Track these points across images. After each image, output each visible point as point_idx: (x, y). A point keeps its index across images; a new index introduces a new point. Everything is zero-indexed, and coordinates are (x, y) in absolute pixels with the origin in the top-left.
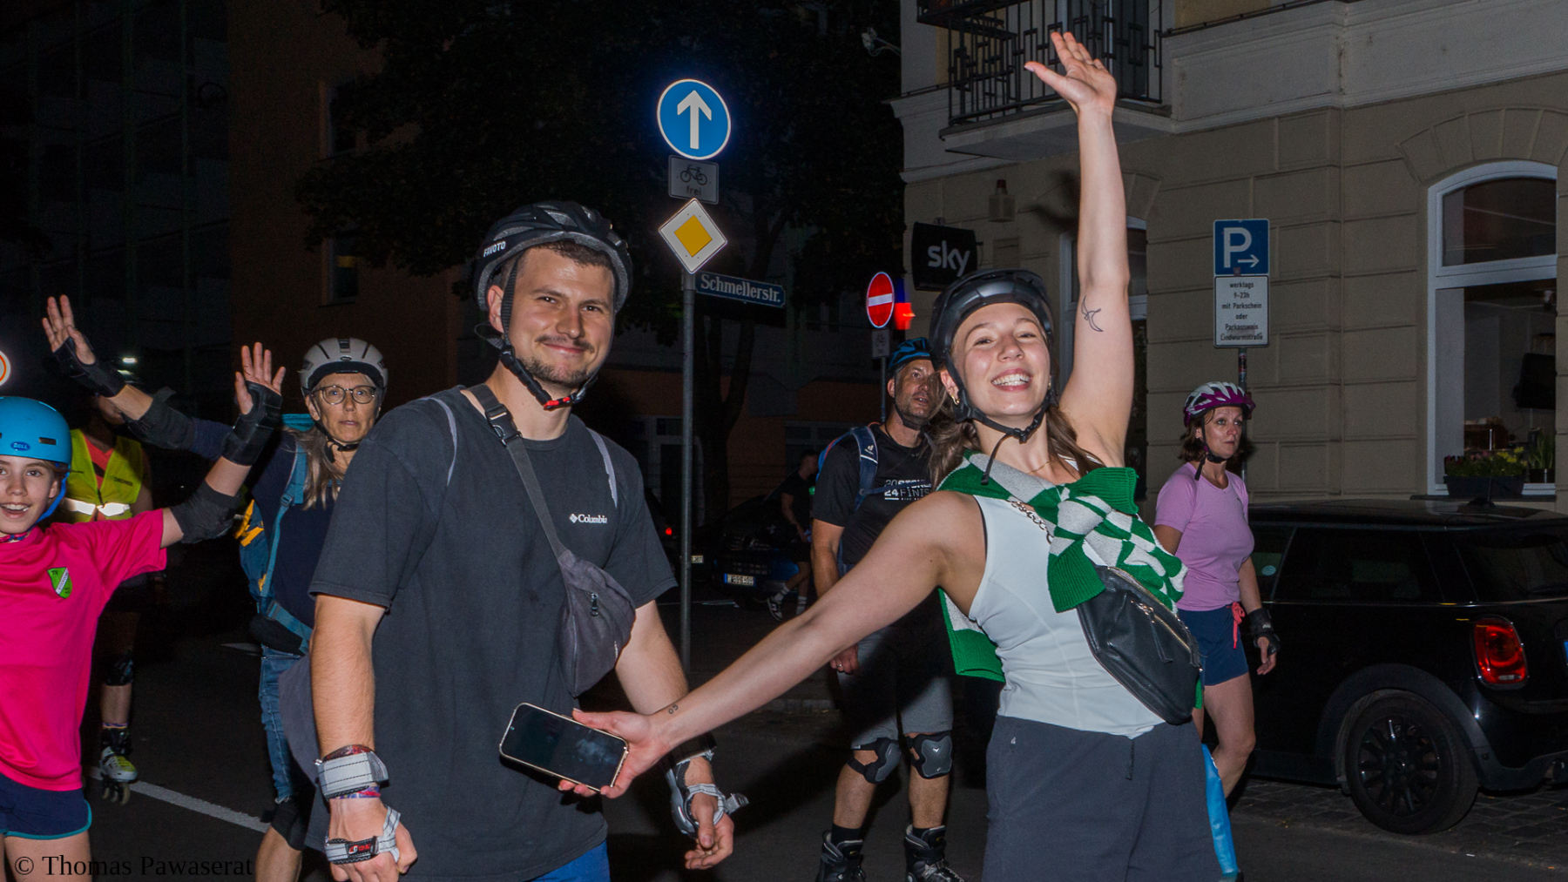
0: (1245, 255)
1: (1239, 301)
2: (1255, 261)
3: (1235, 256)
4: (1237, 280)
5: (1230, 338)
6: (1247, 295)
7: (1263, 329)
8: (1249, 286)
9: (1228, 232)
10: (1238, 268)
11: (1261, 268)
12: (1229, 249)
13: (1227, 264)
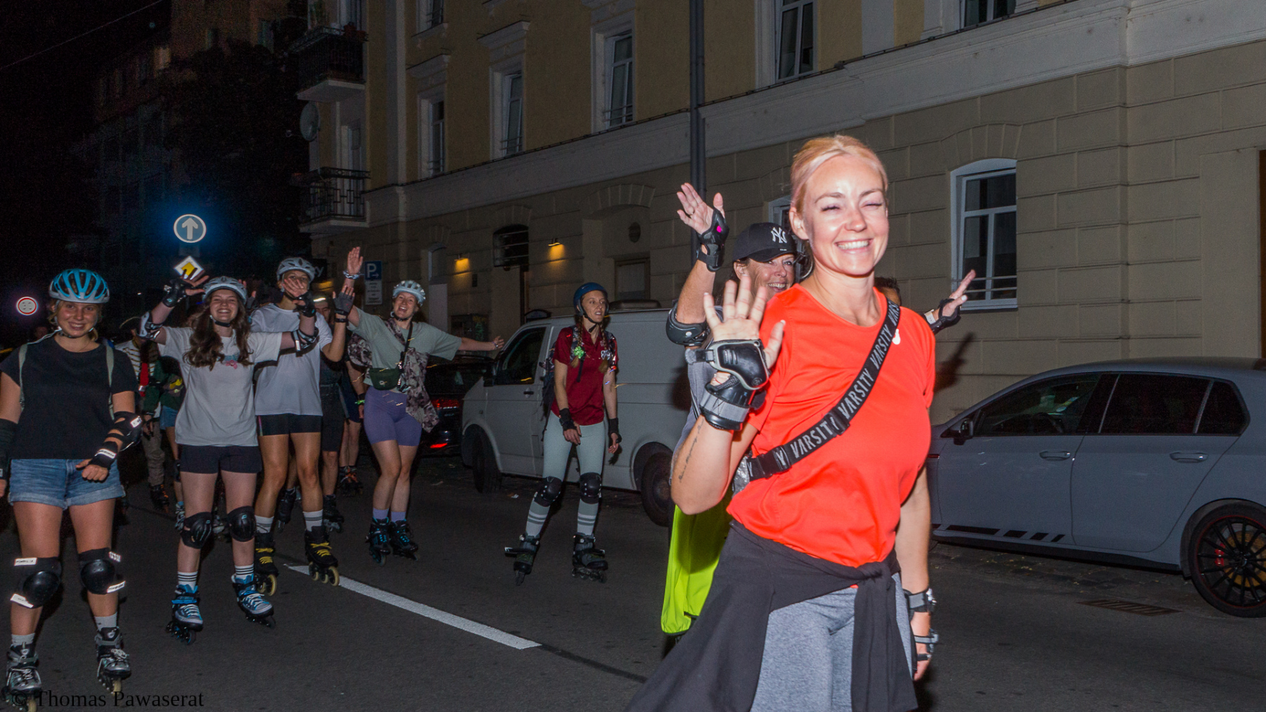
0: (374, 273)
1: (373, 289)
2: (377, 275)
3: (371, 274)
4: (372, 282)
5: (370, 302)
6: (375, 287)
7: (380, 299)
8: (376, 284)
9: (369, 265)
10: (372, 278)
11: (379, 278)
12: (369, 271)
13: (369, 276)
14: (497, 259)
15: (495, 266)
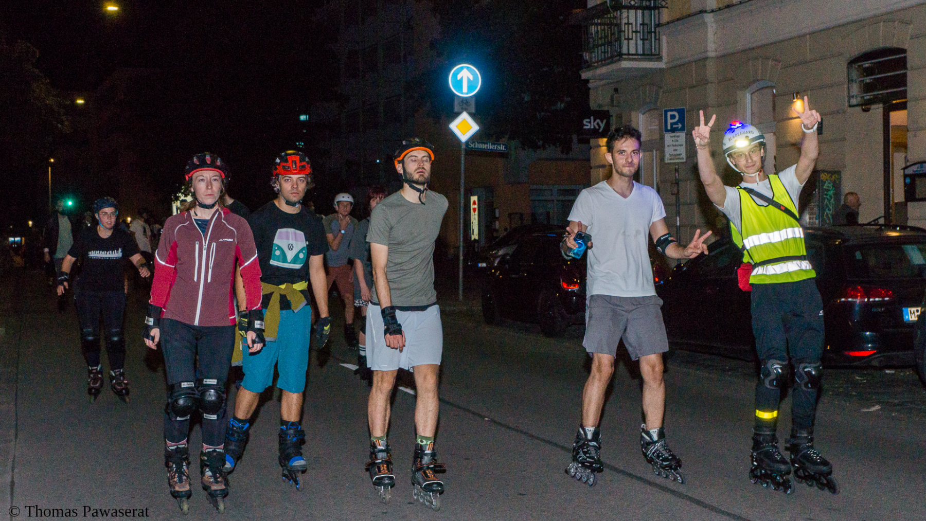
0: (676, 123)
1: (674, 143)
2: (680, 126)
4: (673, 134)
5: (671, 159)
6: (677, 141)
7: (684, 155)
8: (678, 137)
9: (669, 114)
10: (673, 130)
11: (682, 128)
12: (670, 121)
13: (669, 128)
14: (853, 97)
15: (850, 106)
